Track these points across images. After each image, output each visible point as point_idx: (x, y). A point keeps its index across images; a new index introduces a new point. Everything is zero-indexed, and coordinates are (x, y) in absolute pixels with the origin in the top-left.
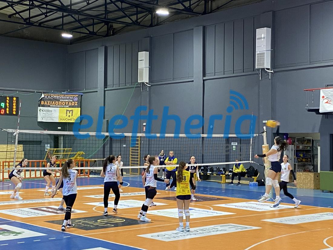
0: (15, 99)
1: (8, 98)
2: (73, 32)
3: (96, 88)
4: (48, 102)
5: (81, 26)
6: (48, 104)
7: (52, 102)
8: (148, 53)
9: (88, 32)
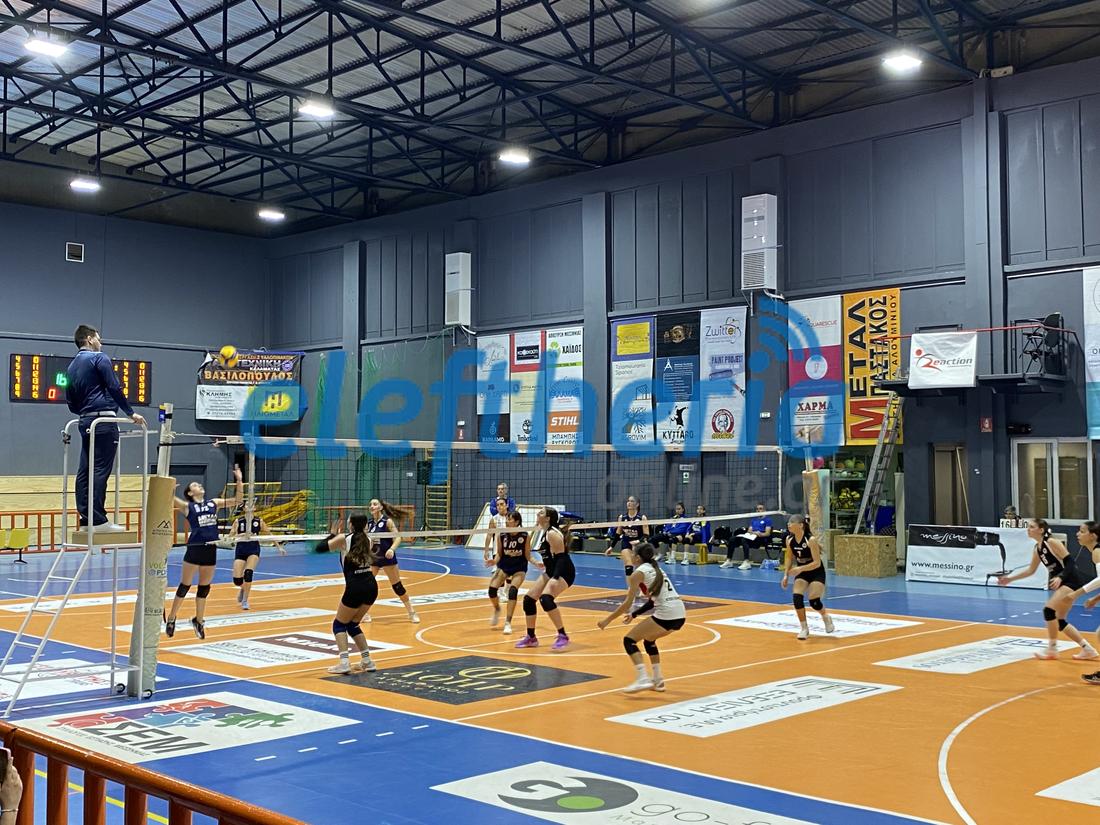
0: (142, 366)
1: (126, 364)
2: (286, 207)
3: (340, 339)
4: (222, 373)
5: (304, 193)
6: (223, 378)
7: (232, 374)
8: (469, 255)
9: (321, 208)
